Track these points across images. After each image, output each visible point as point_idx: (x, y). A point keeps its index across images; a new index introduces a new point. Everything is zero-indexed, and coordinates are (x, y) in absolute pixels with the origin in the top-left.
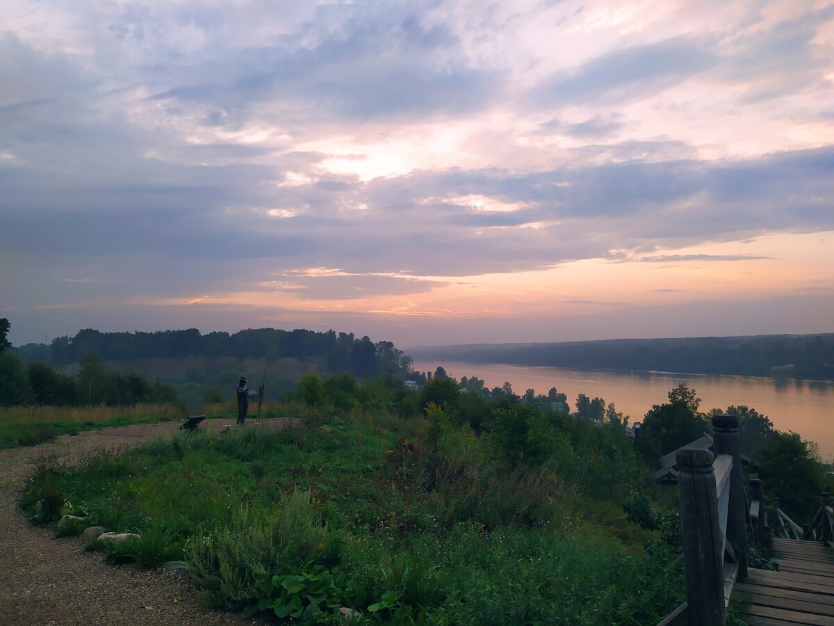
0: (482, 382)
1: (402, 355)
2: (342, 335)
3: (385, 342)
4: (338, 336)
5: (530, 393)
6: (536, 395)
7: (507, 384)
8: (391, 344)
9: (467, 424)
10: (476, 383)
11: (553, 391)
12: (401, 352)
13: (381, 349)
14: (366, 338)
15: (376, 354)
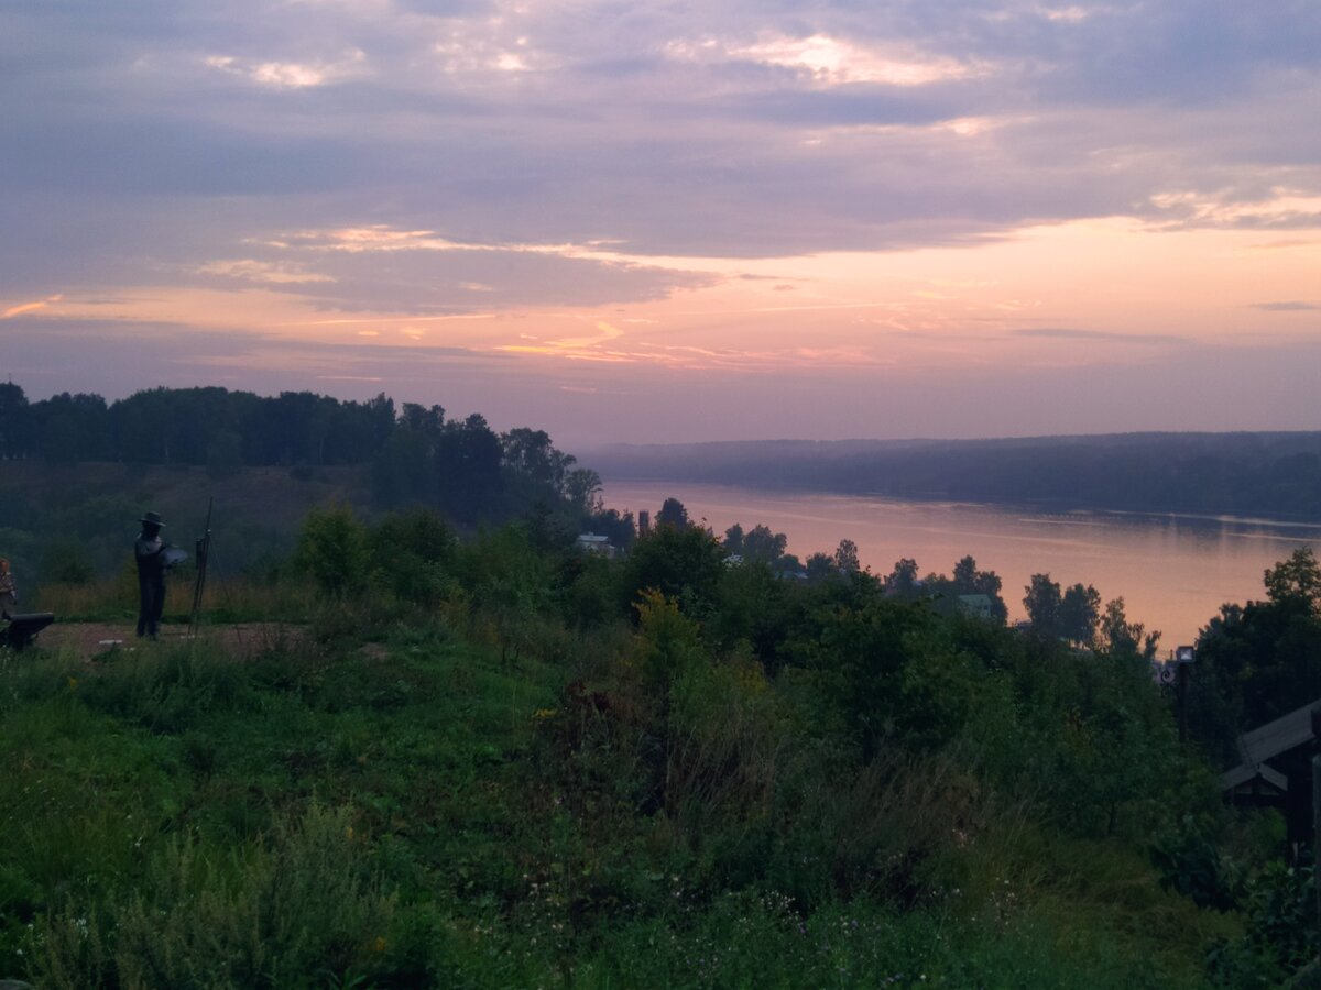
0: (781, 540)
1: (572, 468)
2: (414, 410)
3: (527, 431)
4: (399, 412)
5: (906, 569)
6: (921, 575)
7: (848, 546)
8: (541, 439)
9: (745, 647)
10: (766, 544)
11: (966, 566)
12: (570, 459)
13: (516, 450)
14: (476, 420)
15: (503, 462)
